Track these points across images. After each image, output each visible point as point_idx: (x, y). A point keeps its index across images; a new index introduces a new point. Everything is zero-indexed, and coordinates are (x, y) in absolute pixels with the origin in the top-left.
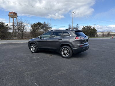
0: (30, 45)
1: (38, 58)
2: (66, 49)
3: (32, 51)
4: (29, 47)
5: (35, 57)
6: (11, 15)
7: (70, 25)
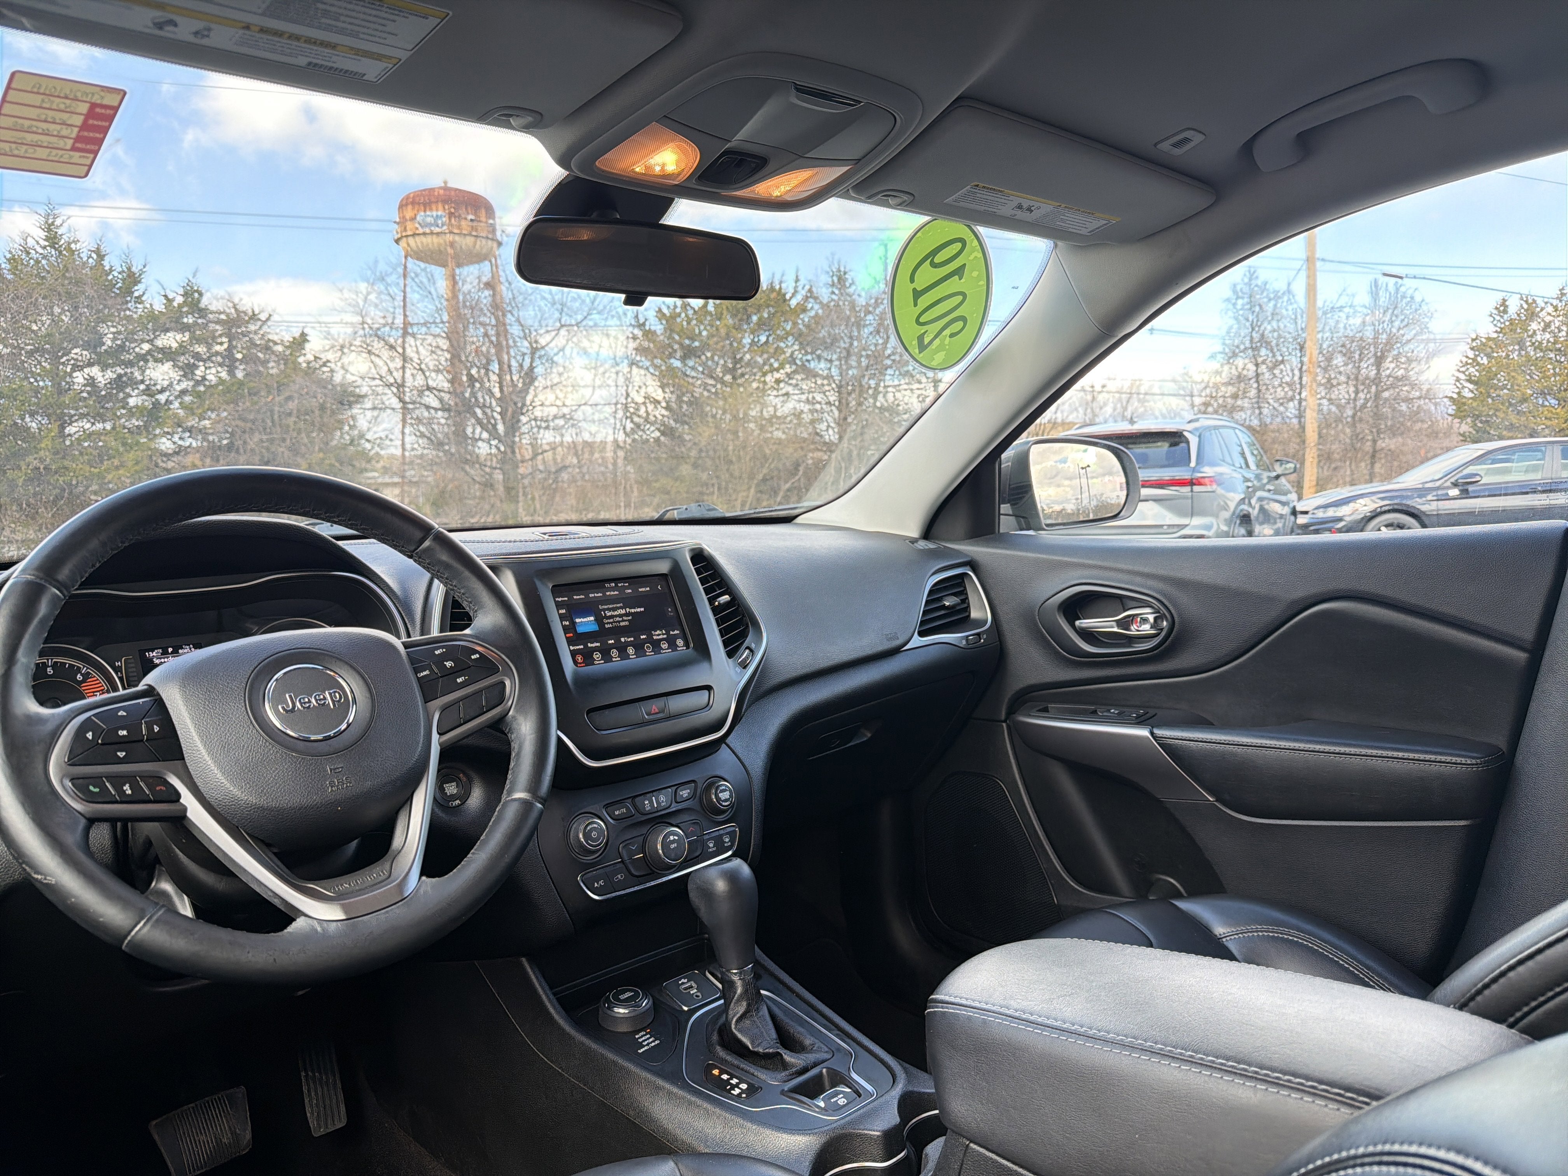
6: (424, 234)
7: (1256, 289)
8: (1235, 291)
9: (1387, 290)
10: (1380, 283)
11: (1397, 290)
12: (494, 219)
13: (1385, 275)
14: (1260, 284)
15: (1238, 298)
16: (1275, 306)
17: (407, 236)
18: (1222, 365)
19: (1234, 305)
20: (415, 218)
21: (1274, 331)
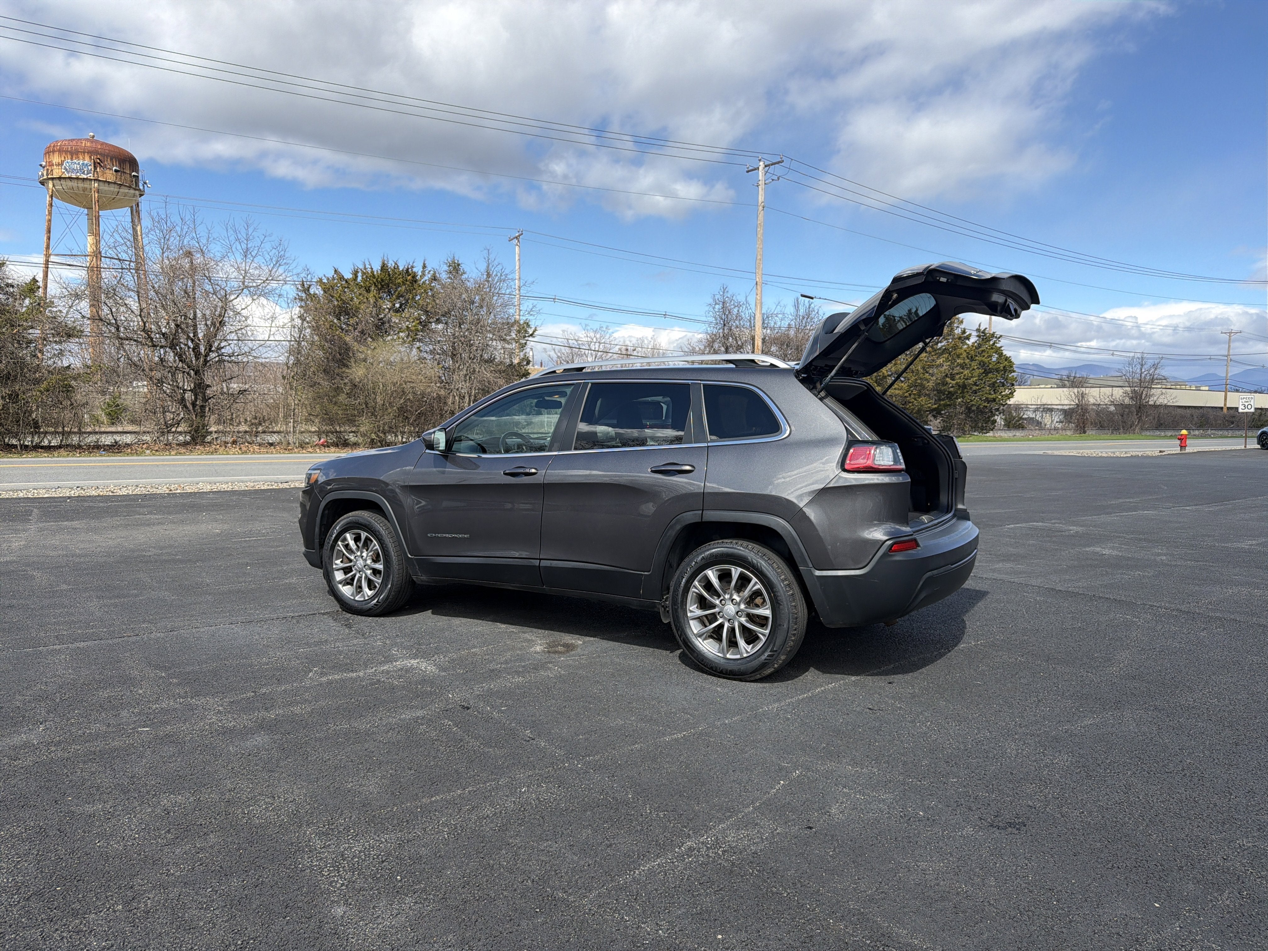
0: (327, 526)
1: (425, 680)
2: (736, 571)
3: (346, 591)
4: (308, 543)
5: (389, 659)
6: (70, 178)
7: (727, 299)
8: (714, 300)
9: (804, 305)
10: (799, 300)
11: (810, 305)
12: (137, 172)
13: (803, 296)
14: (729, 296)
15: (716, 304)
16: (738, 311)
17: (53, 179)
18: (705, 347)
19: (714, 308)
20: (62, 164)
21: (737, 327)
